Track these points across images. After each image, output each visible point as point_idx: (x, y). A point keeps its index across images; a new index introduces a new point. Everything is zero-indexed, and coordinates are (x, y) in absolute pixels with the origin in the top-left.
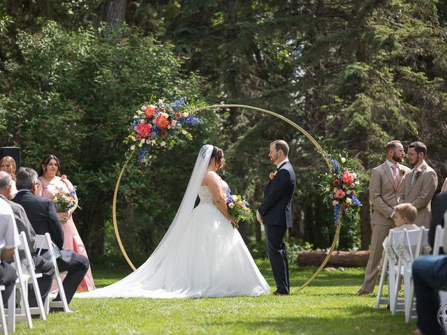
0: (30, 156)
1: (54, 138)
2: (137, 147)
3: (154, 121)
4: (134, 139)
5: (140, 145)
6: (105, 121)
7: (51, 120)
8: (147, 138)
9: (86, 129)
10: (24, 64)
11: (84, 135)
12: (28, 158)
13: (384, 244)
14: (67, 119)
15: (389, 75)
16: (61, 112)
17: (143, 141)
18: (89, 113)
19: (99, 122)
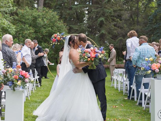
0: (21, 41)
1: (27, 37)
2: (52, 44)
3: (57, 38)
4: (51, 42)
5: (53, 44)
6: (40, 32)
7: (26, 32)
8: (55, 42)
9: (35, 34)
10: (19, 17)
11: (34, 36)
12: (20, 42)
13: (113, 72)
14: (30, 32)
15: (110, 19)
16: (29, 30)
17: (54, 43)
18: (36, 30)
19: (38, 32)
